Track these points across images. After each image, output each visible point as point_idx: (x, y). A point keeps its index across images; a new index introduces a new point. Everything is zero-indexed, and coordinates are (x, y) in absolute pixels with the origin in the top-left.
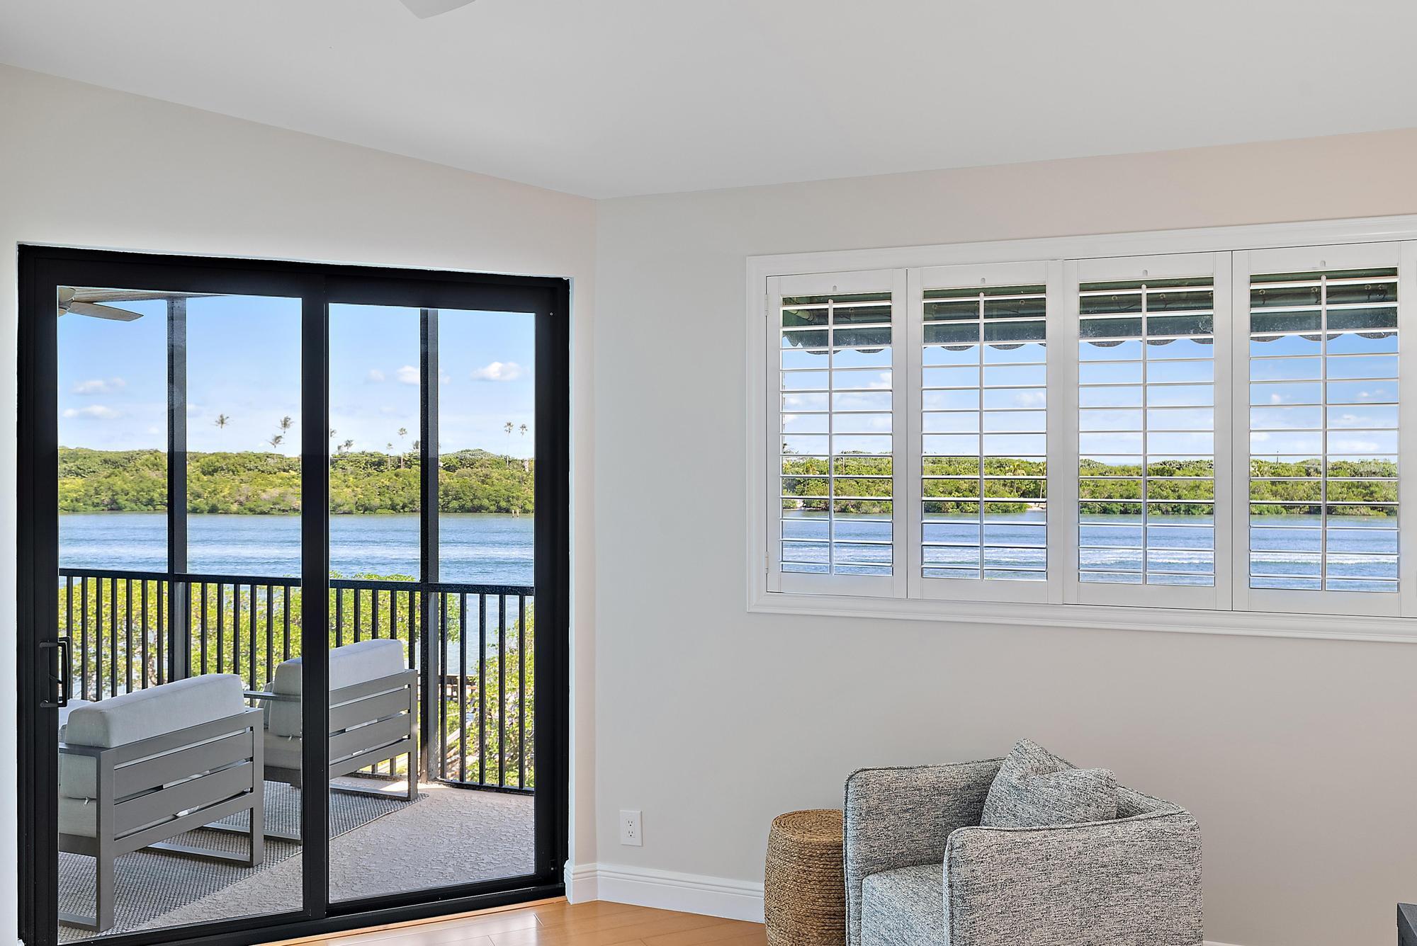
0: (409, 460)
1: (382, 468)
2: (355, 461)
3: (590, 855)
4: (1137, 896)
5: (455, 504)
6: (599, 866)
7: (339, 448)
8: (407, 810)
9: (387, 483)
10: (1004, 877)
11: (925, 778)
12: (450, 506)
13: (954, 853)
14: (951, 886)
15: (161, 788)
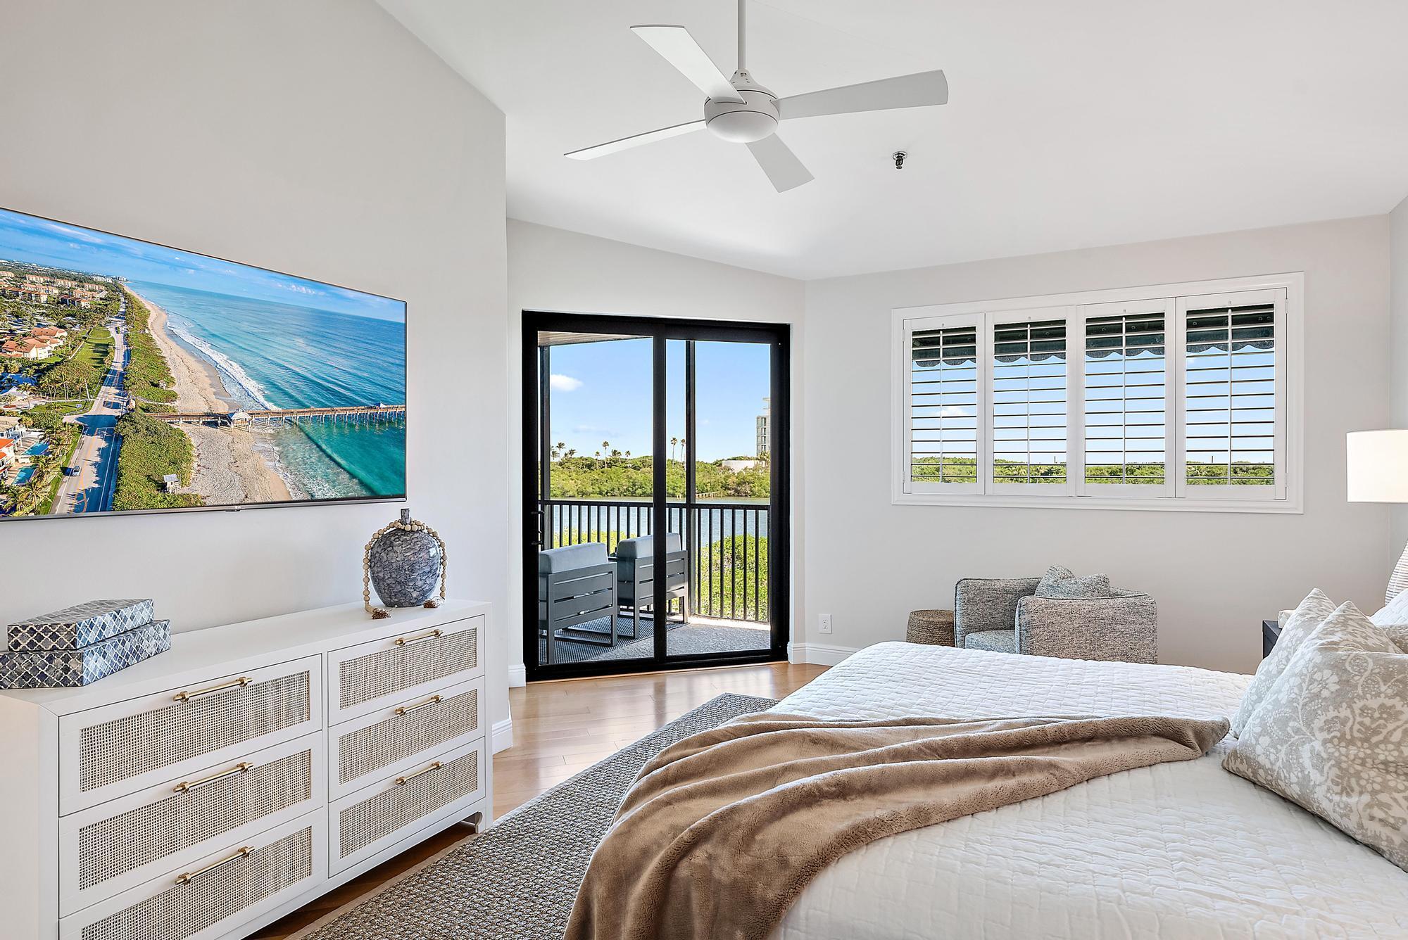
0: (610, 463)
1: (593, 468)
2: (576, 464)
3: (801, 639)
4: (1121, 636)
5: (639, 491)
6: (807, 644)
7: (566, 455)
8: (684, 627)
9: (597, 477)
10: (1049, 621)
11: (998, 585)
12: (637, 492)
13: (1022, 608)
14: (1020, 625)
15: (572, 598)
